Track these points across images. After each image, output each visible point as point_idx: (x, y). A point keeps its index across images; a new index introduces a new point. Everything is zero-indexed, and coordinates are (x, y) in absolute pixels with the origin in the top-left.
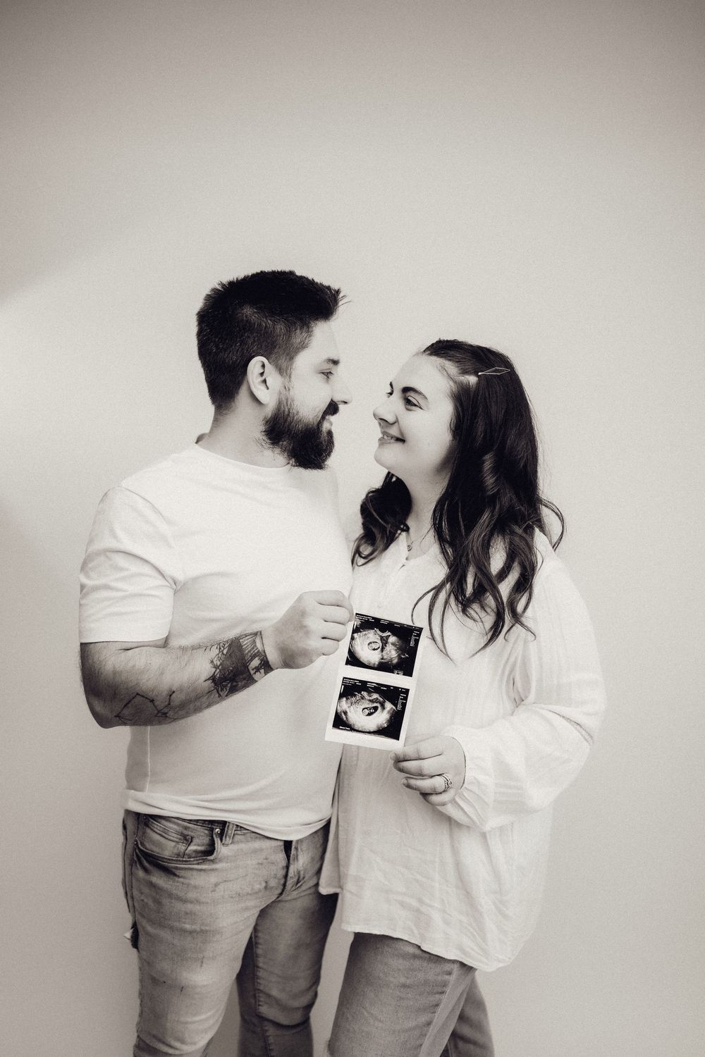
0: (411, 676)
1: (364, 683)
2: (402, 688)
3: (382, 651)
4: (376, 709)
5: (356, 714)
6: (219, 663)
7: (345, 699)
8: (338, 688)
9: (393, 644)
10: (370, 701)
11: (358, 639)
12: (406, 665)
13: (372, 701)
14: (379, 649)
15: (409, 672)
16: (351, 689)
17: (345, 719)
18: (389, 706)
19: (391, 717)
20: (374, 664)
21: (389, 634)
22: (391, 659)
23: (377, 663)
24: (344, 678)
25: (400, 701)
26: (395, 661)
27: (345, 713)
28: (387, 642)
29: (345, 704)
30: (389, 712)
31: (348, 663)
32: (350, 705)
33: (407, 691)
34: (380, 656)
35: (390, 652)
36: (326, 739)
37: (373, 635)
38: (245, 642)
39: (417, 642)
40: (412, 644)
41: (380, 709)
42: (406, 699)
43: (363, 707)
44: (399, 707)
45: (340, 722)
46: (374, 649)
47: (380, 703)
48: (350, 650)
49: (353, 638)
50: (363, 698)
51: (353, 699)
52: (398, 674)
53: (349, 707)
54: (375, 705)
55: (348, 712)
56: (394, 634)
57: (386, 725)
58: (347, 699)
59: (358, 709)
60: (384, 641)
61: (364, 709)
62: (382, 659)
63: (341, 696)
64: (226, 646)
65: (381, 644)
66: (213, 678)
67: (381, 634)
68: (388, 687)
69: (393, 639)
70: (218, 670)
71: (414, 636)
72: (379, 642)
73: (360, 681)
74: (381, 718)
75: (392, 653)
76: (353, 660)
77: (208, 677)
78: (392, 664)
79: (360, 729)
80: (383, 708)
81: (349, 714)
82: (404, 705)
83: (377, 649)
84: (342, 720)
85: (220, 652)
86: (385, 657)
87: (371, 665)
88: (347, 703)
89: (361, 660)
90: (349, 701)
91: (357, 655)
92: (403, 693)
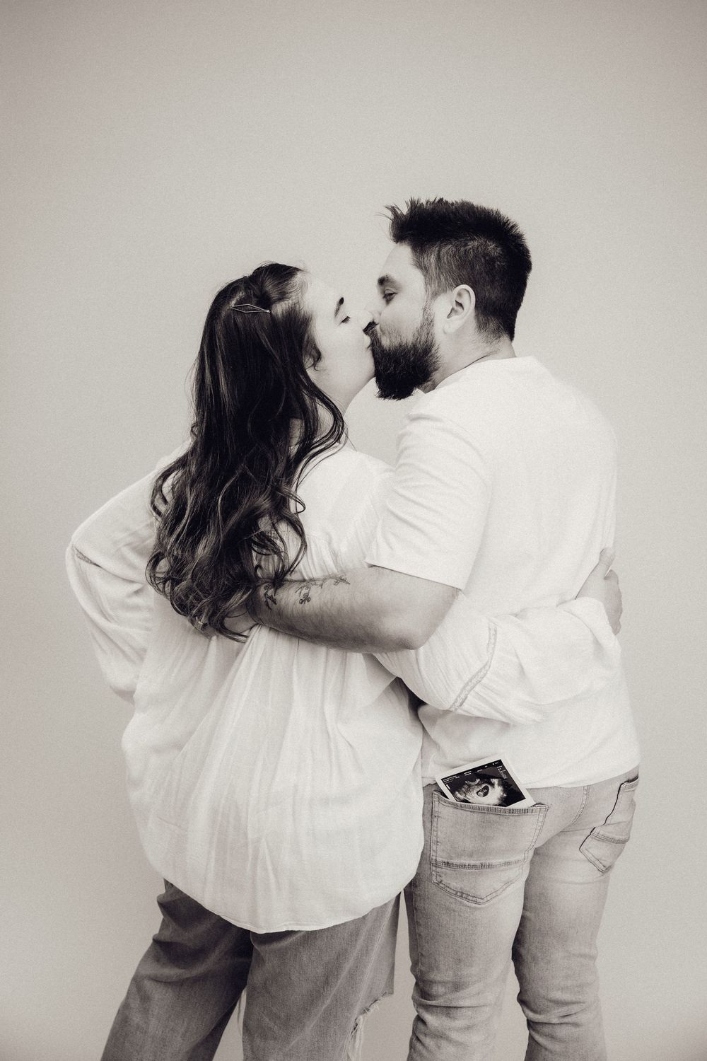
1: (462, 775)
4: (486, 788)
5: (476, 798)
13: (478, 784)
16: (456, 784)
18: (495, 781)
19: (504, 787)
30: (499, 785)
41: (489, 787)
43: (475, 792)
44: (504, 777)
47: (486, 782)
50: (470, 786)
53: (465, 796)
54: (483, 786)
61: (477, 793)
68: (482, 767)
73: (457, 775)
74: (496, 793)
80: (493, 785)
92: (497, 765)
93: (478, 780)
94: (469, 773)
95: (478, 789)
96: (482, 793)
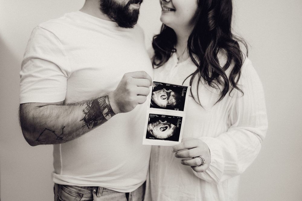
0: (183, 111)
1: (160, 116)
2: (179, 117)
3: (168, 99)
4: (166, 127)
5: (157, 131)
6: (87, 112)
7: (151, 124)
8: (147, 119)
9: (173, 96)
10: (163, 124)
11: (155, 94)
12: (180, 105)
13: (164, 124)
14: (166, 99)
15: (182, 109)
16: (154, 119)
17: (152, 134)
18: (173, 126)
19: (174, 131)
20: (165, 106)
21: (171, 91)
22: (173, 103)
23: (166, 106)
24: (150, 114)
25: (178, 123)
26: (175, 104)
27: (152, 131)
28: (170, 95)
29: (151, 127)
30: (173, 128)
31: (151, 106)
32: (154, 127)
33: (181, 118)
34: (167, 102)
35: (172, 100)
36: (143, 144)
37: (163, 93)
38: (100, 101)
39: (185, 94)
40: (183, 95)
41: (168, 127)
42: (181, 122)
43: (160, 127)
44: (178, 126)
45: (150, 135)
46: (164, 99)
47: (168, 125)
48: (151, 100)
49: (153, 94)
50: (160, 123)
51: (155, 124)
52: (176, 110)
54: (166, 126)
55: (153, 130)
56: (173, 91)
57: (172, 135)
58: (152, 124)
59: (158, 129)
60: (169, 94)
61: (161, 128)
62: (168, 103)
63: (149, 123)
64: (91, 103)
65: (167, 96)
66: (84, 119)
67: (167, 91)
68: (172, 117)
69: (172, 93)
70: (87, 115)
71: (184, 91)
72: (166, 95)
73: (158, 115)
74: (169, 132)
75: (173, 100)
76: (154, 105)
77: (82, 119)
78: (173, 105)
79: (160, 138)
80: (170, 127)
81: (153, 131)
82: (180, 125)
83: (165, 99)
84: (150, 134)
85: (88, 106)
86: (170, 102)
87: (163, 107)
88: (152, 126)
89: (158, 105)
90: (153, 125)
91: (155, 102)
92: (179, 119)
93: (166, 122)
94: (164, 117)
95: (162, 127)
96: (162, 129)
